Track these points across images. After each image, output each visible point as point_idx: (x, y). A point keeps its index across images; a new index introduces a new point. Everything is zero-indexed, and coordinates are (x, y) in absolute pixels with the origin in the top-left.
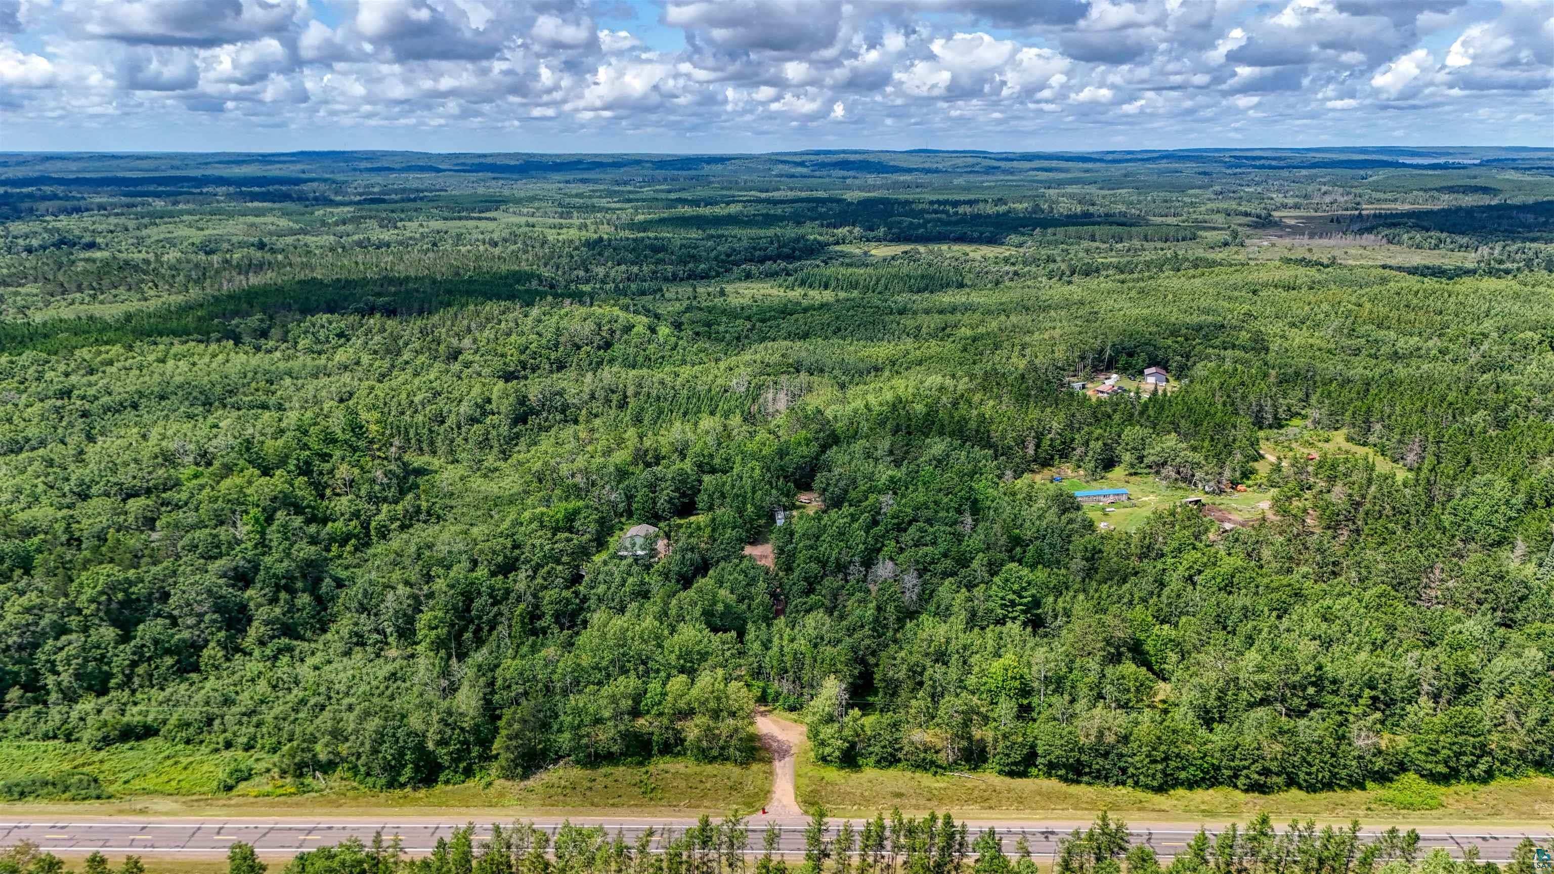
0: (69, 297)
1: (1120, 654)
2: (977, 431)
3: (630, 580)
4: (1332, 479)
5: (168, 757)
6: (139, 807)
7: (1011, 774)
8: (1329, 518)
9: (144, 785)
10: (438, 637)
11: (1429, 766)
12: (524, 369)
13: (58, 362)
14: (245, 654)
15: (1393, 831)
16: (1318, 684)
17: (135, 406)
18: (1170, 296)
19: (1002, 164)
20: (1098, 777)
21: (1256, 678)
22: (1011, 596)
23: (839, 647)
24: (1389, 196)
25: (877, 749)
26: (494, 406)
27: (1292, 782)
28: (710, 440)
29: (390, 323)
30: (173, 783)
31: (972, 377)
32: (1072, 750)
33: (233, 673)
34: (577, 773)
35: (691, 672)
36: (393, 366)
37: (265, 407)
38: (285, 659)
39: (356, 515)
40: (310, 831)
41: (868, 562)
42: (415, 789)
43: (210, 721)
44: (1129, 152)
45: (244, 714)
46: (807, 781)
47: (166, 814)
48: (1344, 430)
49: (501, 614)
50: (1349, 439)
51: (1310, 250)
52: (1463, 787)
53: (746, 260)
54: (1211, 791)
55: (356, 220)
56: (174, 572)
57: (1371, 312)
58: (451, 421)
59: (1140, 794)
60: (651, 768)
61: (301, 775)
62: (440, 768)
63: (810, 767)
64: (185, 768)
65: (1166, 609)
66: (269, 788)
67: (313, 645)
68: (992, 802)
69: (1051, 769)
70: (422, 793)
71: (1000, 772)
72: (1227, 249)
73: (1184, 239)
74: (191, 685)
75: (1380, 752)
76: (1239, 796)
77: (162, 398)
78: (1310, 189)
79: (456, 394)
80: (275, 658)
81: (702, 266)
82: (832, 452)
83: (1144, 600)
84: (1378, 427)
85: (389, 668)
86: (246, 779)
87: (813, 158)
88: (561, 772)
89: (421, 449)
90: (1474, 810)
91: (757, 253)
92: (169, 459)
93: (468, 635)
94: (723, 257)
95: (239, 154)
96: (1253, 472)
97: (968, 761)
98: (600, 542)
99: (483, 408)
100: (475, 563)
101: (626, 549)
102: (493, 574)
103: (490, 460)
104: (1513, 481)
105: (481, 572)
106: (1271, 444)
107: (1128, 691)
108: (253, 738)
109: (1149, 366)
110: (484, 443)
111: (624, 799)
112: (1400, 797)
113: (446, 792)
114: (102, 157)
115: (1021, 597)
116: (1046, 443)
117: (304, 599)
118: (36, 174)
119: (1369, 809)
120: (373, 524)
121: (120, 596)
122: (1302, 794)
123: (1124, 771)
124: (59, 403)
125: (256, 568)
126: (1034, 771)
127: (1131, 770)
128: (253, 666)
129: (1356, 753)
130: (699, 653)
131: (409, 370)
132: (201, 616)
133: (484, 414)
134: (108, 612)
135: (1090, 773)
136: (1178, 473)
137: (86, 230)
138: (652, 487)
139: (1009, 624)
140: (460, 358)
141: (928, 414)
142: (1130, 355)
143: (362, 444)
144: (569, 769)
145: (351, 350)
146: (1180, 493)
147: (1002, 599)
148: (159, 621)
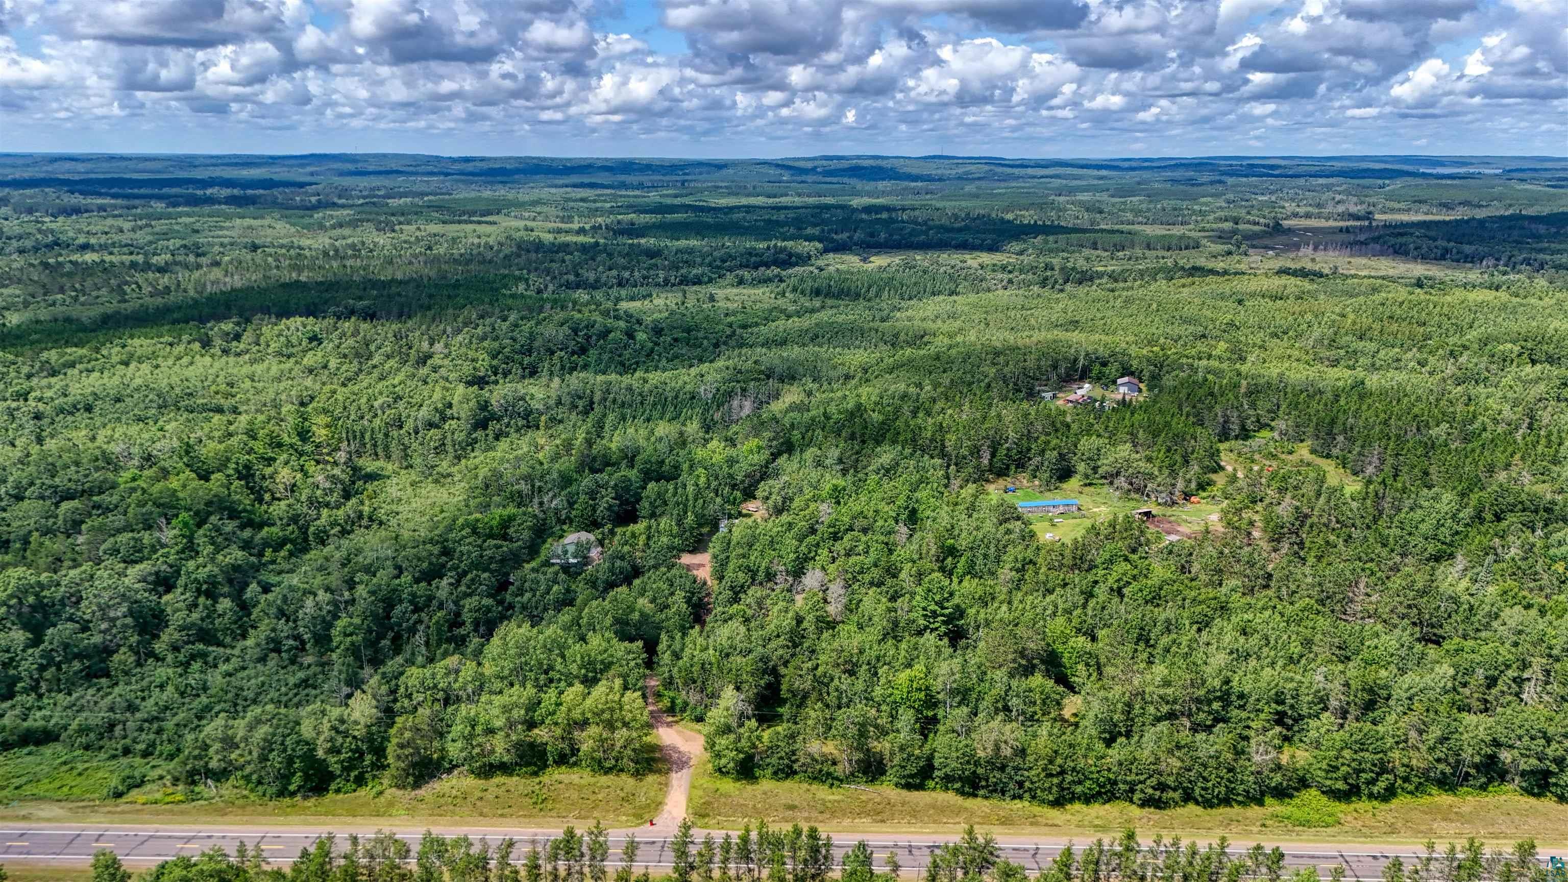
0: (51, 298)
1: (1034, 667)
2: (931, 441)
3: (555, 588)
4: (1282, 491)
5: (65, 763)
6: (23, 813)
7: (908, 787)
8: (1273, 531)
9: (35, 791)
10: (352, 644)
11: (1328, 782)
12: (495, 374)
13: (24, 363)
14: (158, 659)
15: (1259, 847)
16: (1225, 698)
17: (89, 409)
18: (1154, 306)
19: (1016, 171)
20: (995, 791)
21: (1162, 691)
22: (933, 607)
23: (751, 656)
24: (1402, 205)
25: (774, 760)
26: (454, 412)
27: (1188, 797)
28: (662, 447)
29: (364, 326)
30: (65, 789)
31: (936, 385)
32: (968, 762)
33: (143, 679)
34: (470, 782)
35: (590, 682)
36: (361, 370)
37: (219, 410)
38: (196, 666)
39: (294, 519)
40: (189, 840)
41: (798, 572)
42: (305, 798)
43: (111, 726)
44: (1146, 160)
45: (145, 721)
46: (701, 793)
47: (49, 820)
48: (1309, 442)
49: (420, 621)
50: (1313, 451)
51: (1313, 260)
52: (1363, 805)
53: (741, 266)
54: (1107, 806)
55: (354, 224)
56: (92, 577)
57: (1354, 323)
58: (409, 425)
59: (1037, 809)
60: (545, 778)
61: (194, 783)
62: (332, 777)
63: (707, 778)
64: (80, 774)
65: (1090, 621)
66: (158, 796)
67: (228, 651)
68: (885, 816)
69: (948, 780)
70: (312, 801)
71: (896, 785)
72: (1229, 258)
73: (1187, 248)
74: (99, 690)
75: (1279, 767)
76: (1135, 811)
77: (118, 400)
78: (1324, 197)
79: (417, 399)
80: (186, 665)
81: (695, 271)
82: (782, 460)
83: (1068, 612)
84: (1340, 438)
85: (301, 675)
86: (138, 786)
87: (824, 163)
88: (454, 781)
89: (376, 454)
90: (1371, 827)
91: (753, 259)
92: (109, 461)
93: (385, 643)
94: (718, 263)
95: (248, 156)
96: (1210, 483)
97: (865, 773)
98: (533, 550)
99: (443, 414)
100: (400, 570)
101: (558, 557)
102: (417, 581)
103: (444, 466)
104: (1463, 495)
105: (406, 578)
106: (1233, 456)
107: (1035, 703)
108: (153, 745)
109: (1122, 376)
110: (440, 449)
111: (514, 809)
112: (1297, 814)
113: (335, 802)
114: (112, 158)
115: (943, 608)
116: (1002, 452)
117: (225, 604)
118: (42, 175)
119: (1264, 825)
120: (312, 529)
121: (31, 599)
122: (1198, 810)
123: (1021, 784)
124: (14, 405)
125: (178, 573)
126: (931, 784)
127: (1027, 784)
128: (163, 672)
129: (1253, 769)
130: (602, 662)
131: (376, 374)
132: (113, 620)
133: (444, 419)
134: (19, 615)
135: (987, 786)
136: (1131, 484)
137: (80, 231)
138: (592, 494)
139: (927, 635)
140: (429, 362)
141: (883, 423)
142: (1104, 364)
143: (308, 448)
144: (463, 779)
145: (320, 354)
146: (1132, 504)
147: (924, 609)
148: (70, 625)
